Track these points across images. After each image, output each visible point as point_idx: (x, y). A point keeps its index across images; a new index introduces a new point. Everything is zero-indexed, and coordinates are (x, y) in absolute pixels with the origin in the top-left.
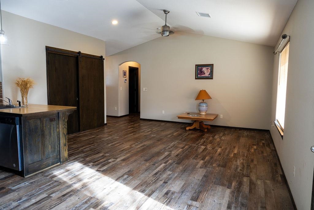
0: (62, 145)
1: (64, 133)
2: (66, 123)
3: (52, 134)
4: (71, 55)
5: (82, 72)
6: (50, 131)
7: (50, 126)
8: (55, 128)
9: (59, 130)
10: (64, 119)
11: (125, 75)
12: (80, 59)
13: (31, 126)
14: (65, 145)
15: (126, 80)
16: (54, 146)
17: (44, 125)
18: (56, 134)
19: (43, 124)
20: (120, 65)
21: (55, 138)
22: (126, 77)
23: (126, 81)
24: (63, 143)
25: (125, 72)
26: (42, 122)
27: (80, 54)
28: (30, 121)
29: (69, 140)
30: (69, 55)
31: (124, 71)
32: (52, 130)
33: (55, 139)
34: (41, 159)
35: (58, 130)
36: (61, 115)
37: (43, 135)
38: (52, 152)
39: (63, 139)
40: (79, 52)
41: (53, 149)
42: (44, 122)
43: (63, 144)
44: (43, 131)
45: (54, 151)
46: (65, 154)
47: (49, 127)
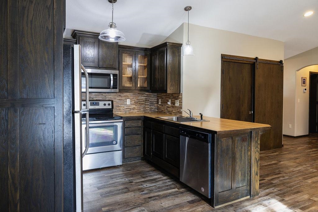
0: (253, 173)
1: (256, 158)
2: (259, 145)
3: (243, 158)
4: (245, 62)
5: (259, 80)
6: (241, 153)
7: (242, 148)
8: (246, 151)
9: (251, 153)
10: (257, 140)
11: (305, 84)
12: (257, 66)
13: (223, 146)
14: (257, 174)
15: (305, 89)
16: (245, 173)
17: (236, 146)
18: (247, 159)
19: (234, 145)
20: (298, 71)
21: (246, 163)
22: (305, 85)
23: (305, 91)
24: (255, 171)
25: (305, 79)
26: (233, 141)
27: (257, 60)
28: (222, 140)
29: (261, 168)
30: (244, 62)
31: (303, 78)
32: (243, 153)
33: (246, 165)
34: (231, 188)
35: (249, 153)
36: (254, 134)
37: (234, 159)
38: (241, 181)
39: (255, 166)
40: (256, 57)
41: (243, 177)
42: (236, 142)
43: (255, 173)
44: (234, 154)
45: (244, 179)
46: (256, 185)
47: (240, 148)
